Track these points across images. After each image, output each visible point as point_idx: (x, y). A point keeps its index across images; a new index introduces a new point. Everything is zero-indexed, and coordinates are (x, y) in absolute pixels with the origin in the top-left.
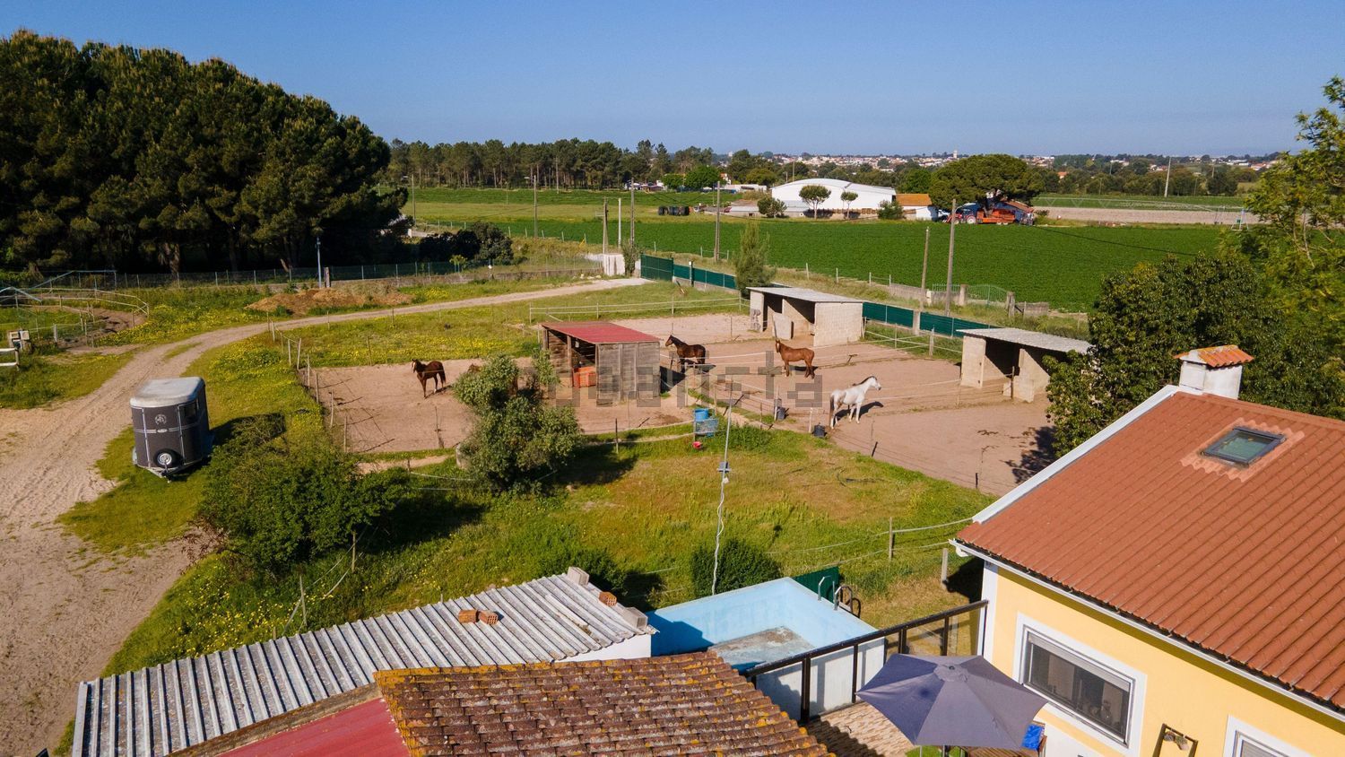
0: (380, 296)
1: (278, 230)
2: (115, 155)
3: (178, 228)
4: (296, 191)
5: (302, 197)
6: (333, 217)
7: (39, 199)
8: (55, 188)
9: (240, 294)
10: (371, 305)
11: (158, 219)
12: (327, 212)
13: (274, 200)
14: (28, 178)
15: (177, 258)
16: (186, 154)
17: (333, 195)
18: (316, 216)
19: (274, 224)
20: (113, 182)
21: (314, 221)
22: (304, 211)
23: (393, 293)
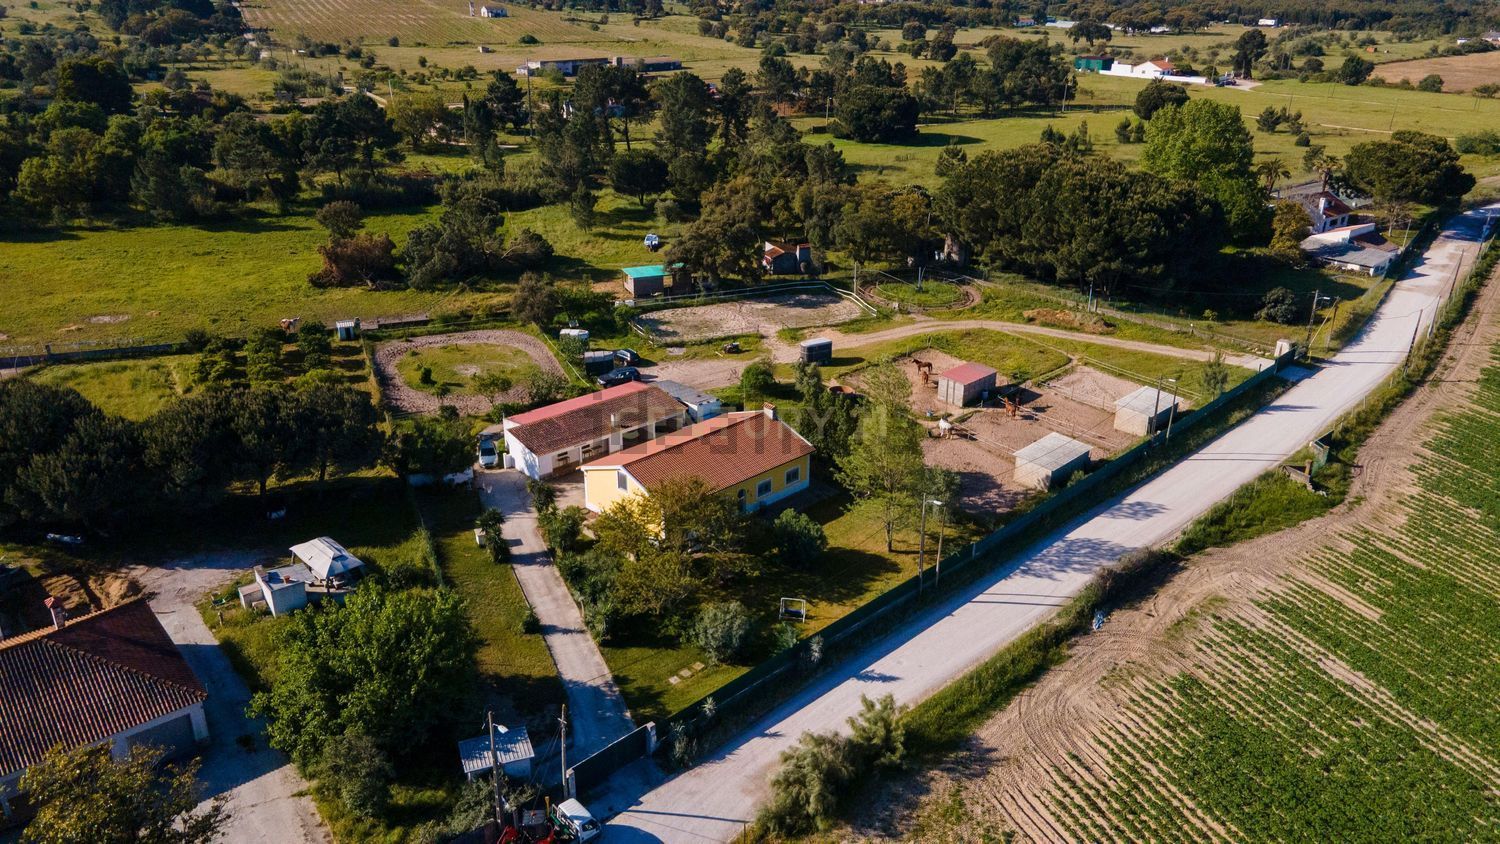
23: (1099, 324)
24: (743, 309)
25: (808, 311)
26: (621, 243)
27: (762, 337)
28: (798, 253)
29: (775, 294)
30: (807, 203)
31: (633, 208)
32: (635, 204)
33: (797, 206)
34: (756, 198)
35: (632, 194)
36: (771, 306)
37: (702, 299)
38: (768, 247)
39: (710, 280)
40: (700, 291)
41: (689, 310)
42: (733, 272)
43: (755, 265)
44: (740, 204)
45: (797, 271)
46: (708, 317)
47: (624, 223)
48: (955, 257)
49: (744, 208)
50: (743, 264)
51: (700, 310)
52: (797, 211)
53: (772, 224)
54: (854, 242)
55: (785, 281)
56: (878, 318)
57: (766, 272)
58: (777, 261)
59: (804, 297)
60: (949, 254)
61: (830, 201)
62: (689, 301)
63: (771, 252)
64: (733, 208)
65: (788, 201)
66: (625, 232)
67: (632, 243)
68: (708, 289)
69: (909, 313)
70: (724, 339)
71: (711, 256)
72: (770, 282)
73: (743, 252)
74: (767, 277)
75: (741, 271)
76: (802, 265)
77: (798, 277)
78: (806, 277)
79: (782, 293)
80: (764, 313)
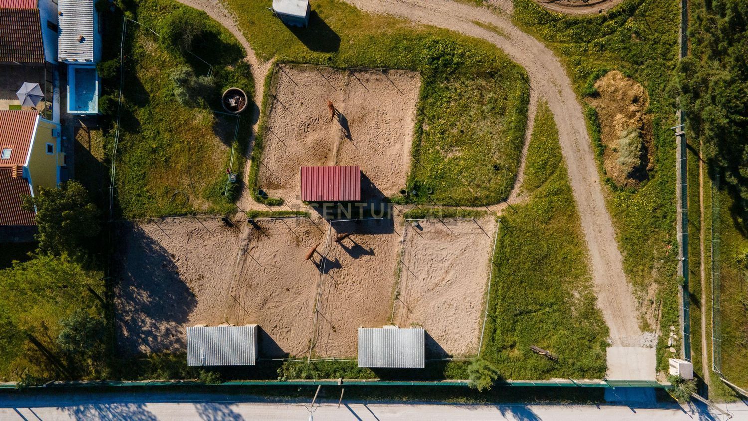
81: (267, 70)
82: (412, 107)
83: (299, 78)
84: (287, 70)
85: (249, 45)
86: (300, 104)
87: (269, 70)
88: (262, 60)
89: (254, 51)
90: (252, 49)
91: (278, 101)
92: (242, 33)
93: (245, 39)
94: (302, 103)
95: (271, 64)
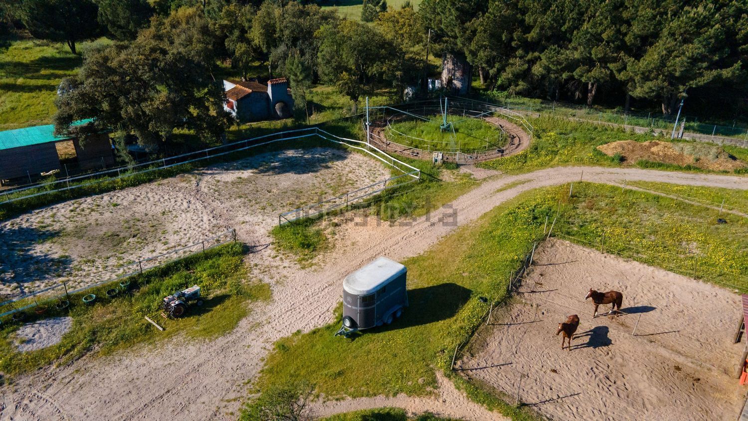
0: (709, 159)
1: (647, 93)
2: (563, 29)
3: (583, 81)
4: (671, 66)
5: (675, 70)
6: (699, 88)
7: (520, 52)
8: (529, 46)
9: (612, 130)
10: (696, 167)
11: (574, 73)
12: (693, 84)
13: (650, 72)
14: (515, 41)
15: (593, 92)
16: (602, 32)
17: (707, 68)
18: (684, 85)
19: (646, 89)
20: (551, 49)
21: (681, 88)
22: (673, 80)
23: (722, 158)
24: (203, 184)
25: (307, 178)
26: (26, 95)
27: (247, 250)
28: (269, 91)
29: (250, 153)
30: (269, 32)
31: (62, 56)
32: (67, 52)
33: (256, 35)
34: (205, 30)
35: (62, 40)
36: (246, 174)
37: (130, 175)
38: (228, 86)
39: (140, 143)
40: (124, 163)
41: (106, 197)
42: (180, 125)
43: (213, 112)
44: (183, 37)
45: (273, 117)
46: (139, 209)
47: (43, 72)
48: (457, 84)
49: (190, 41)
50: (194, 111)
51: (125, 197)
52: (256, 41)
53: (227, 64)
54: (348, 70)
55: (260, 131)
56: (422, 181)
57: (231, 120)
58: (243, 102)
59: (290, 153)
60: (450, 81)
61: (298, 25)
62: (106, 181)
63: (233, 92)
64: (177, 41)
65: (243, 31)
66: (40, 82)
67: (44, 94)
68: (140, 157)
69: (458, 166)
70: (166, 272)
71: (133, 103)
72: (238, 133)
73: (191, 95)
74: (233, 128)
75: (192, 122)
76: (277, 106)
77: (278, 124)
78: (289, 122)
79: (260, 151)
80: (238, 191)
81: (456, 391)
82: (603, 258)
83: (496, 355)
84: (473, 363)
85: (382, 397)
86: (553, 374)
87: (458, 388)
88: (429, 389)
89: (402, 396)
90: (395, 395)
91: (535, 405)
92: (350, 398)
93: (364, 398)
94: (554, 371)
95: (446, 380)
